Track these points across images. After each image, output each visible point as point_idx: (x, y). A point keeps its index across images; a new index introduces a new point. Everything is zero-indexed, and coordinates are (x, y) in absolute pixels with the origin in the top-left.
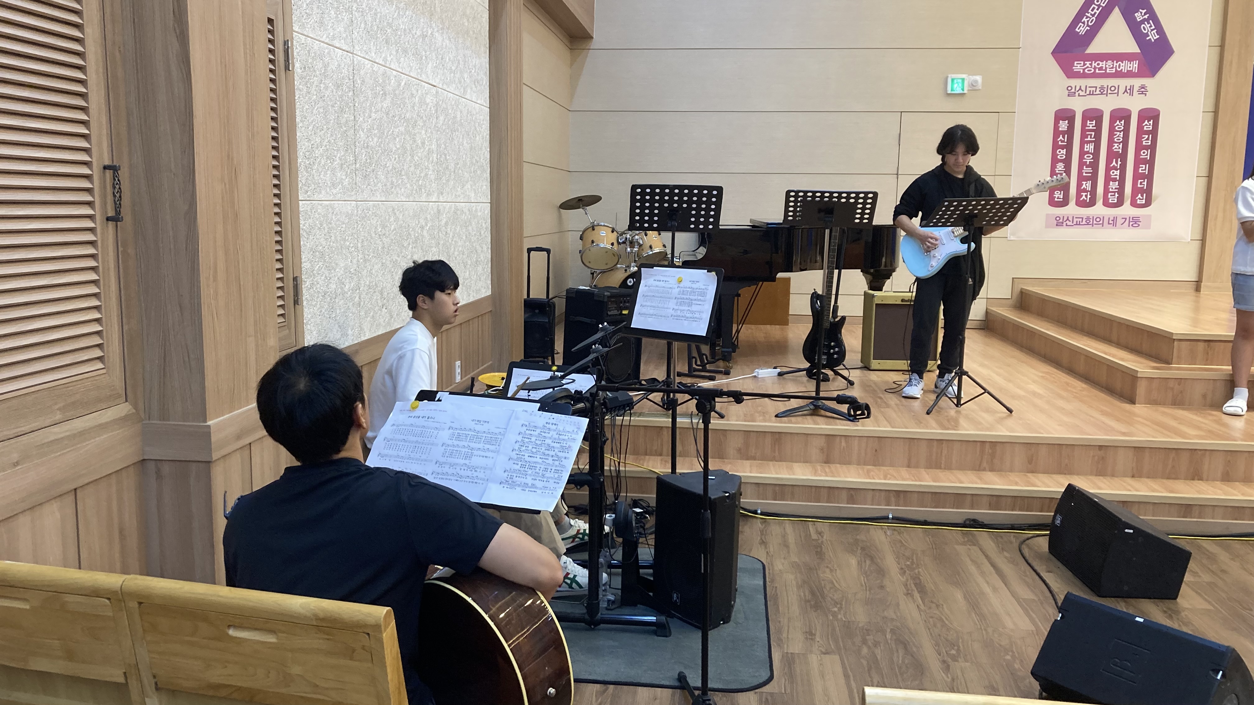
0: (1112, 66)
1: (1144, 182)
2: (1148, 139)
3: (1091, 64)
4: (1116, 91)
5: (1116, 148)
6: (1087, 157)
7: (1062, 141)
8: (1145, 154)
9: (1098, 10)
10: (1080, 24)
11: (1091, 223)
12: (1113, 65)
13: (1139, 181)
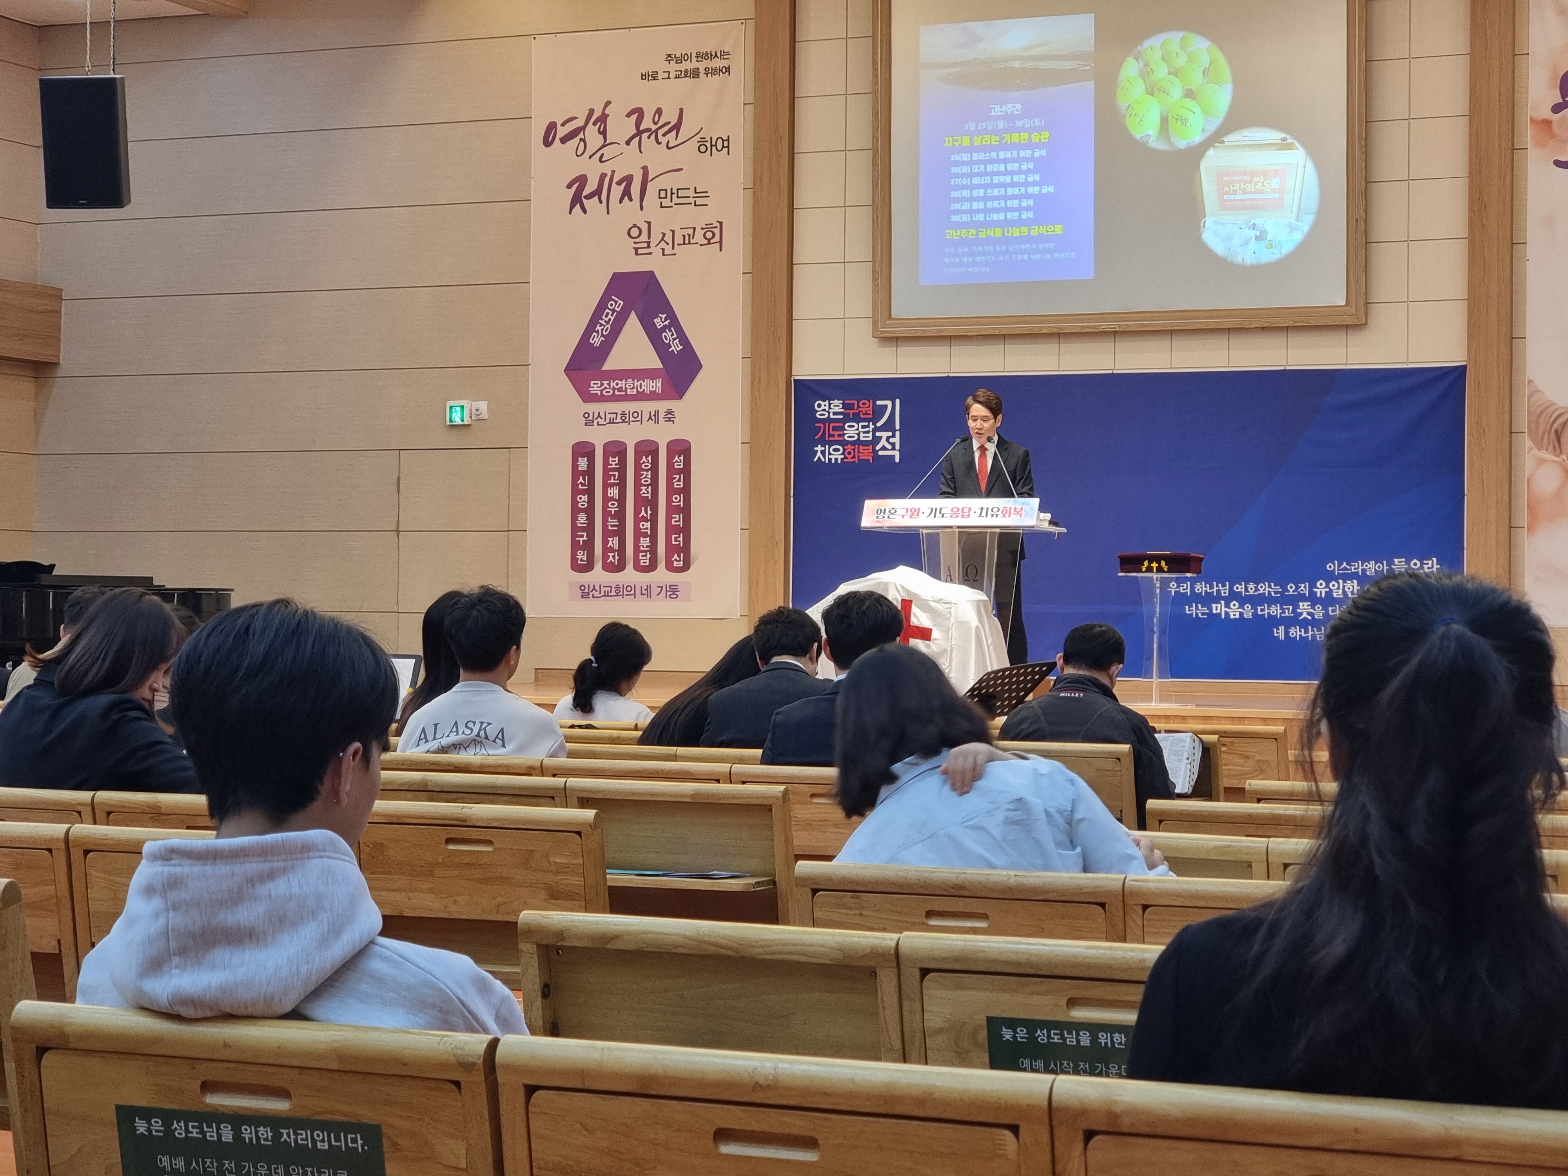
0: (632, 386)
1: (679, 537)
2: (679, 480)
3: (609, 384)
4: (639, 418)
5: (644, 493)
6: (612, 504)
7: (583, 485)
8: (678, 500)
9: (612, 315)
10: (594, 334)
11: (621, 593)
12: (634, 384)
13: (674, 536)
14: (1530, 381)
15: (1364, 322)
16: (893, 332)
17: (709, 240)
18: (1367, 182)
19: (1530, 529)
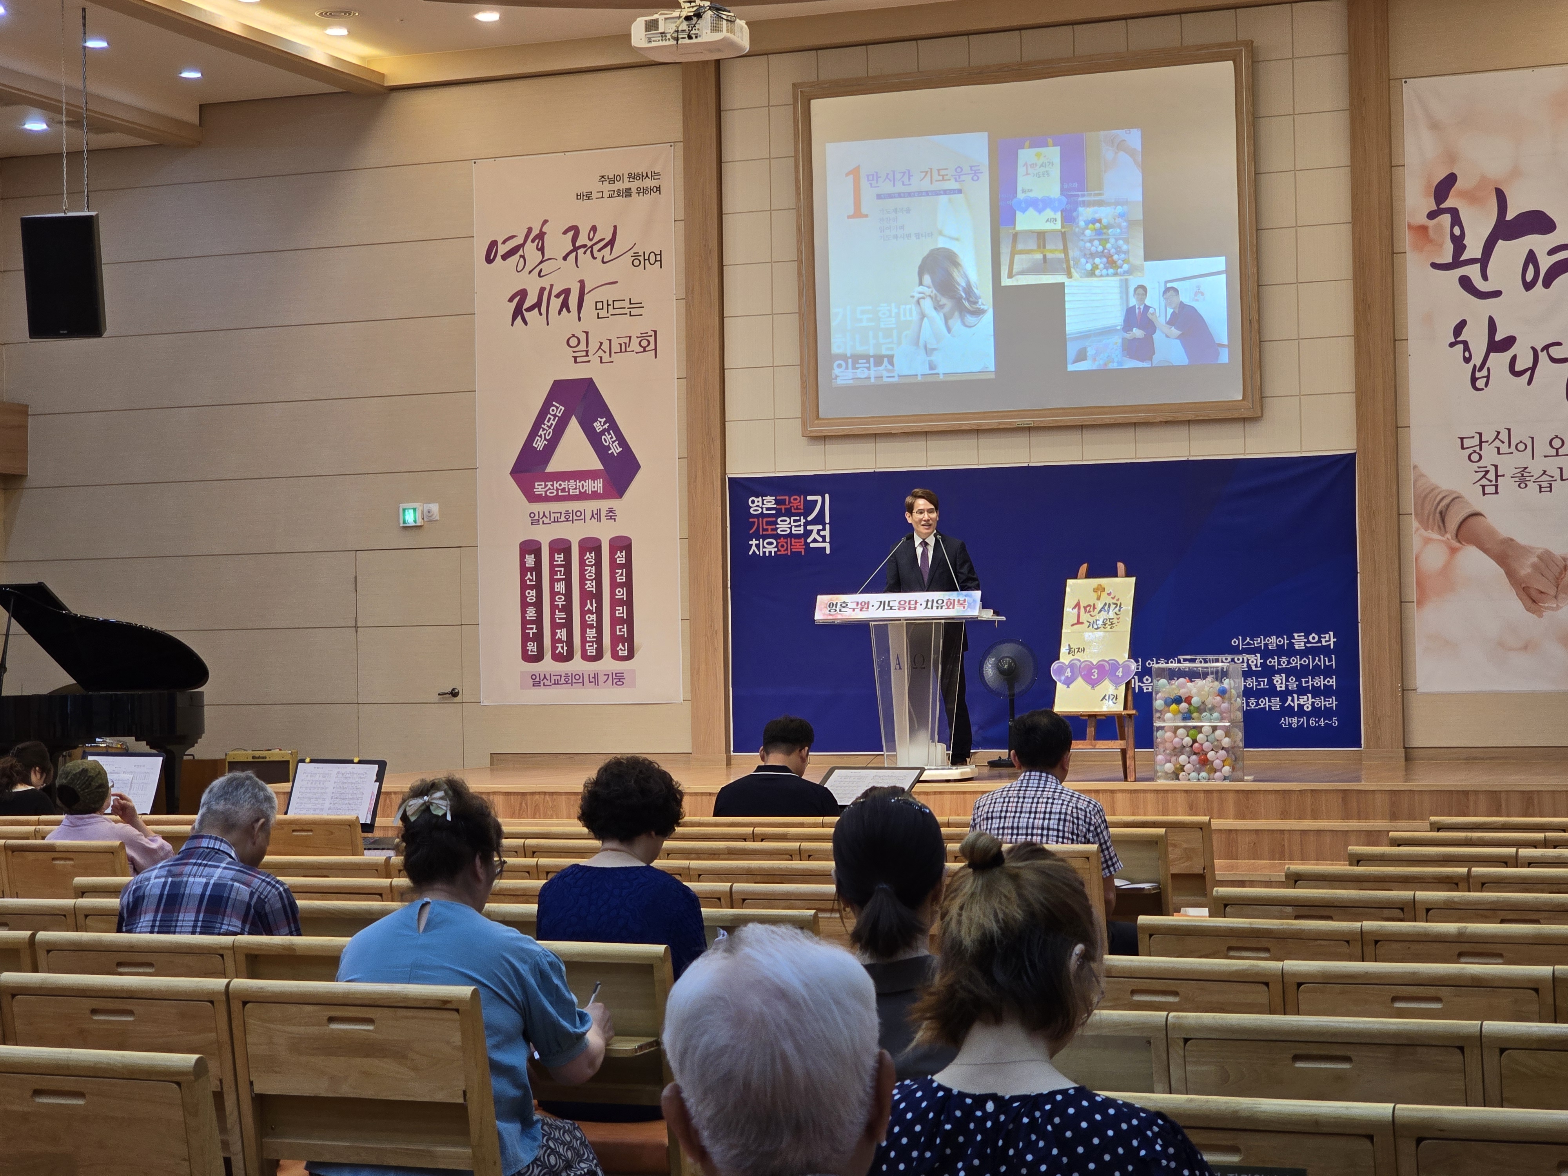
0: (574, 487)
1: (623, 628)
2: (622, 575)
4: (582, 517)
5: (589, 587)
6: (559, 598)
7: (531, 580)
8: (621, 593)
9: (554, 420)
10: (537, 438)
11: (570, 681)
12: (576, 485)
13: (618, 627)
14: (1415, 467)
15: (1260, 415)
16: (821, 431)
17: (644, 348)
18: (1259, 286)
19: (1420, 603)
